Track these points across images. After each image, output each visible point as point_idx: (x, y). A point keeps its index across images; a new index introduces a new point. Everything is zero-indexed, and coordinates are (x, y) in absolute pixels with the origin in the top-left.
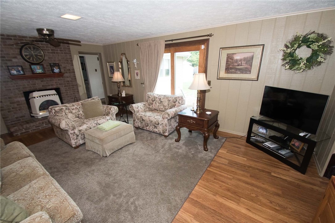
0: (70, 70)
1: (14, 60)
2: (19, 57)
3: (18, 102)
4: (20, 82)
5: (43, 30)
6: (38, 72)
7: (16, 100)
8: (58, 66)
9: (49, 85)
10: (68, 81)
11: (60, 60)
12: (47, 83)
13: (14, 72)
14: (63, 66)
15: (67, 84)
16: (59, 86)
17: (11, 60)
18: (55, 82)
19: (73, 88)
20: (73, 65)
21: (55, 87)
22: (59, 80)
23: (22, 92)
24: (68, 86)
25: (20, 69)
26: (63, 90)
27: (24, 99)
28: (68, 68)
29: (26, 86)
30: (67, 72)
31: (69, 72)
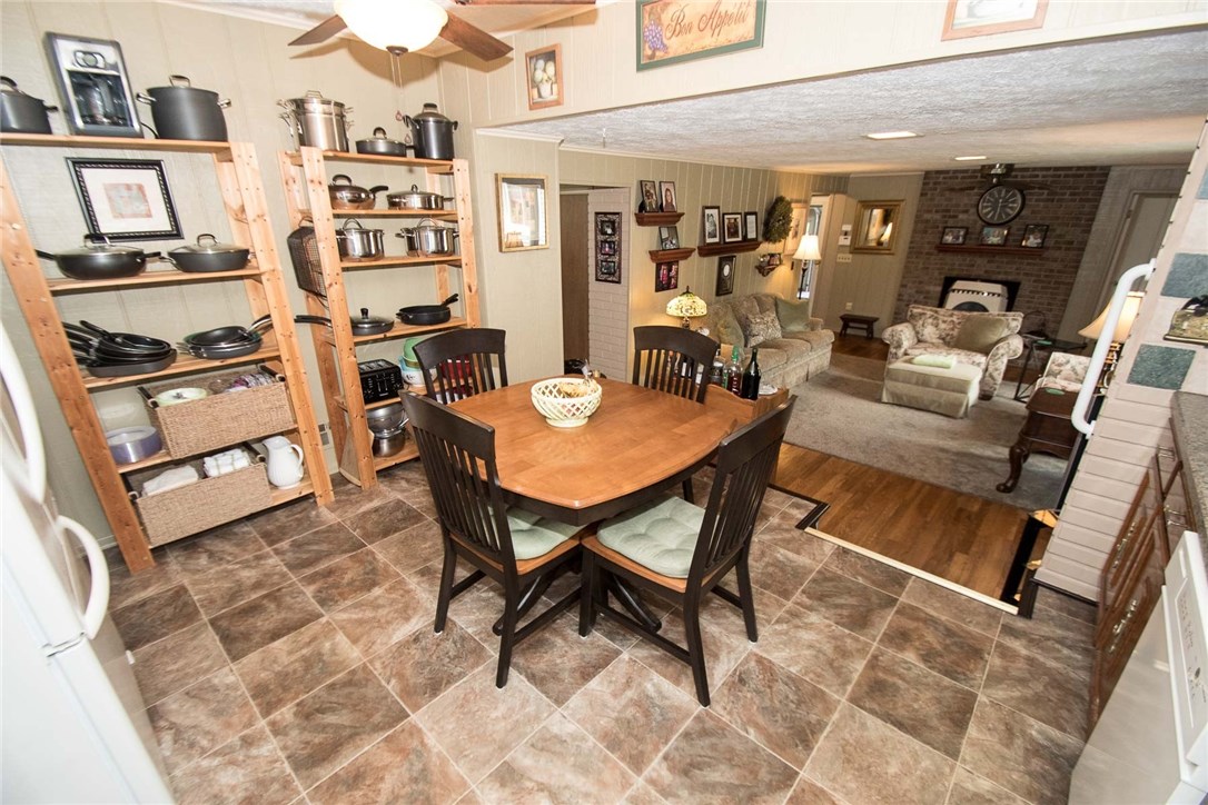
0: (1072, 243)
1: (961, 216)
2: (973, 210)
3: (928, 292)
4: (948, 258)
5: (993, 166)
6: (990, 243)
7: (927, 288)
8: (1045, 231)
9: (999, 273)
10: (1052, 271)
11: (1058, 218)
12: (998, 267)
13: (949, 239)
14: (1058, 232)
15: (1046, 276)
16: (1021, 278)
17: (956, 217)
18: (1011, 271)
19: (1055, 289)
20: (1089, 231)
21: (1010, 278)
22: (1028, 264)
23: (943, 277)
24: (1043, 282)
25: (962, 233)
26: (1024, 291)
27: (939, 289)
28: (1068, 238)
29: (956, 267)
30: (1060, 248)
31: (1067, 249)
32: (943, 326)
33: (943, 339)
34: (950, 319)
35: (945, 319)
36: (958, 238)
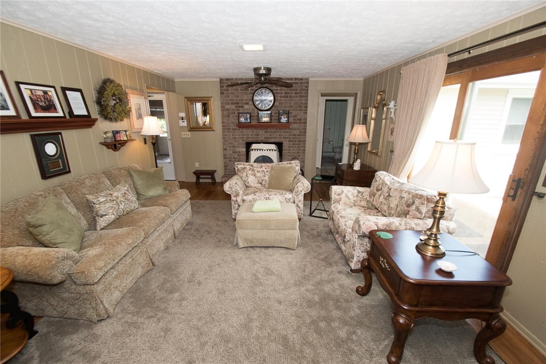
0: (300, 120)
1: (246, 106)
2: (251, 103)
3: (239, 152)
4: (245, 131)
5: (260, 68)
6: (263, 121)
7: (238, 150)
8: (288, 114)
9: (272, 138)
10: (295, 135)
11: (291, 106)
12: (270, 135)
13: (242, 120)
14: (293, 114)
15: (293, 138)
16: (282, 140)
17: (243, 107)
18: (277, 136)
19: (299, 145)
20: (306, 113)
21: (277, 140)
22: (284, 132)
23: (245, 142)
24: (293, 141)
25: (248, 116)
26: (286, 146)
27: (244, 150)
28: (299, 117)
29: (250, 136)
30: (296, 123)
31: (299, 123)
32: (258, 175)
33: (261, 183)
34: (261, 169)
35: (259, 170)
36: (247, 120)
